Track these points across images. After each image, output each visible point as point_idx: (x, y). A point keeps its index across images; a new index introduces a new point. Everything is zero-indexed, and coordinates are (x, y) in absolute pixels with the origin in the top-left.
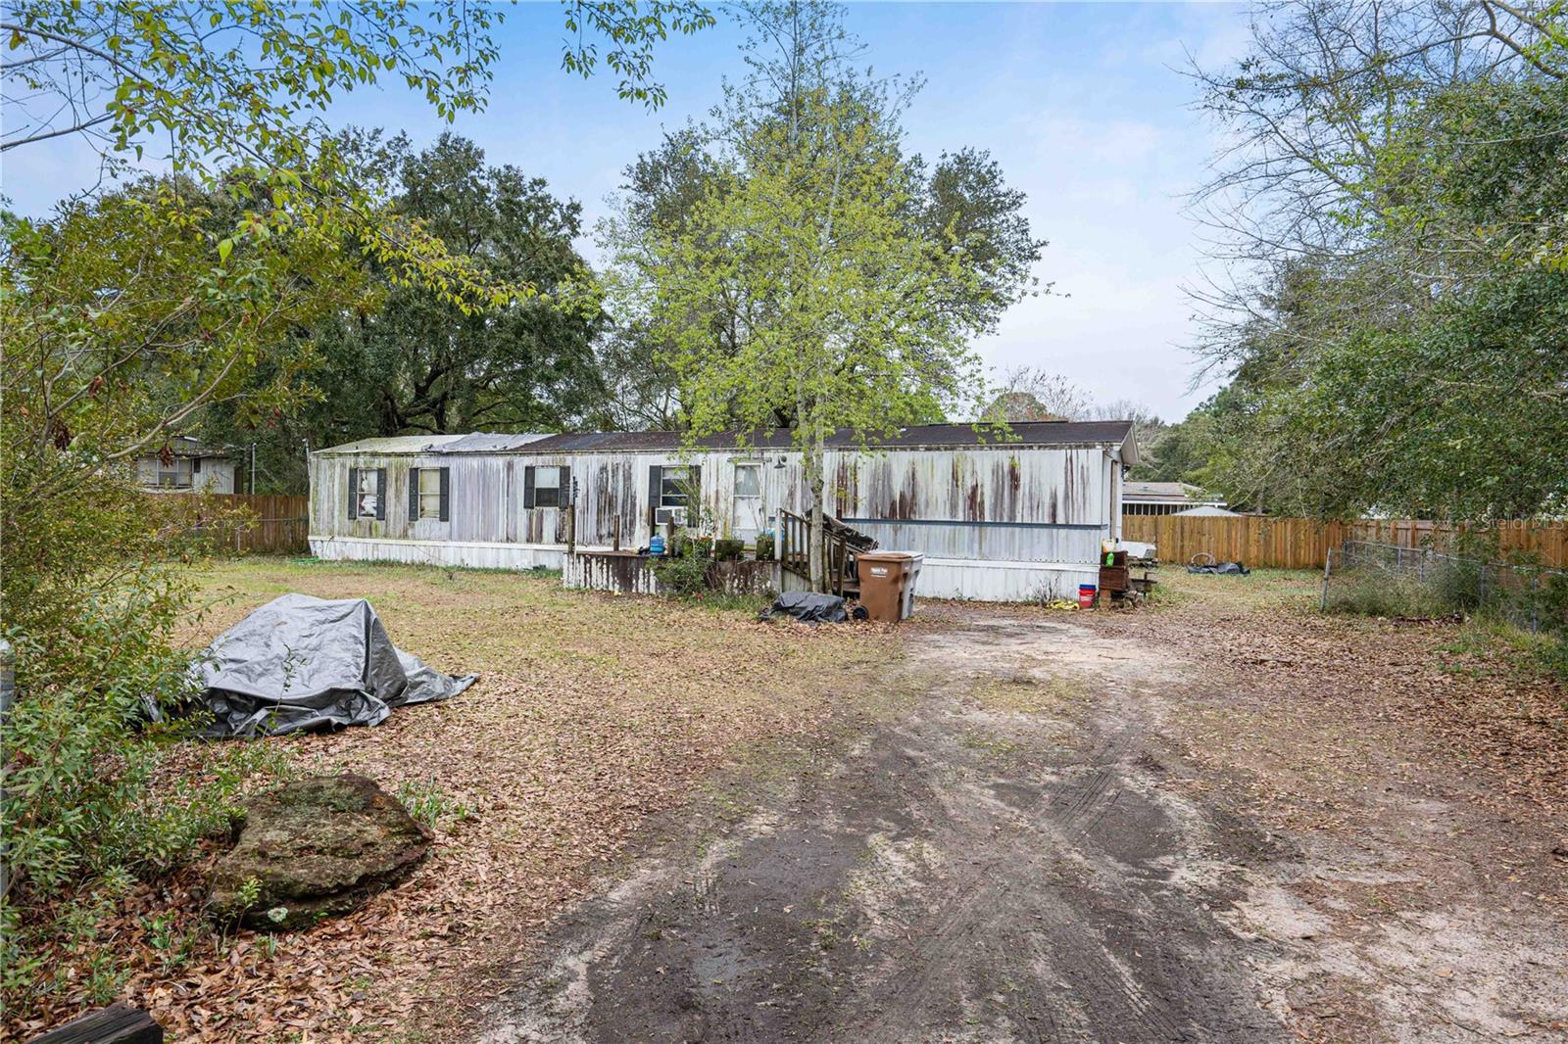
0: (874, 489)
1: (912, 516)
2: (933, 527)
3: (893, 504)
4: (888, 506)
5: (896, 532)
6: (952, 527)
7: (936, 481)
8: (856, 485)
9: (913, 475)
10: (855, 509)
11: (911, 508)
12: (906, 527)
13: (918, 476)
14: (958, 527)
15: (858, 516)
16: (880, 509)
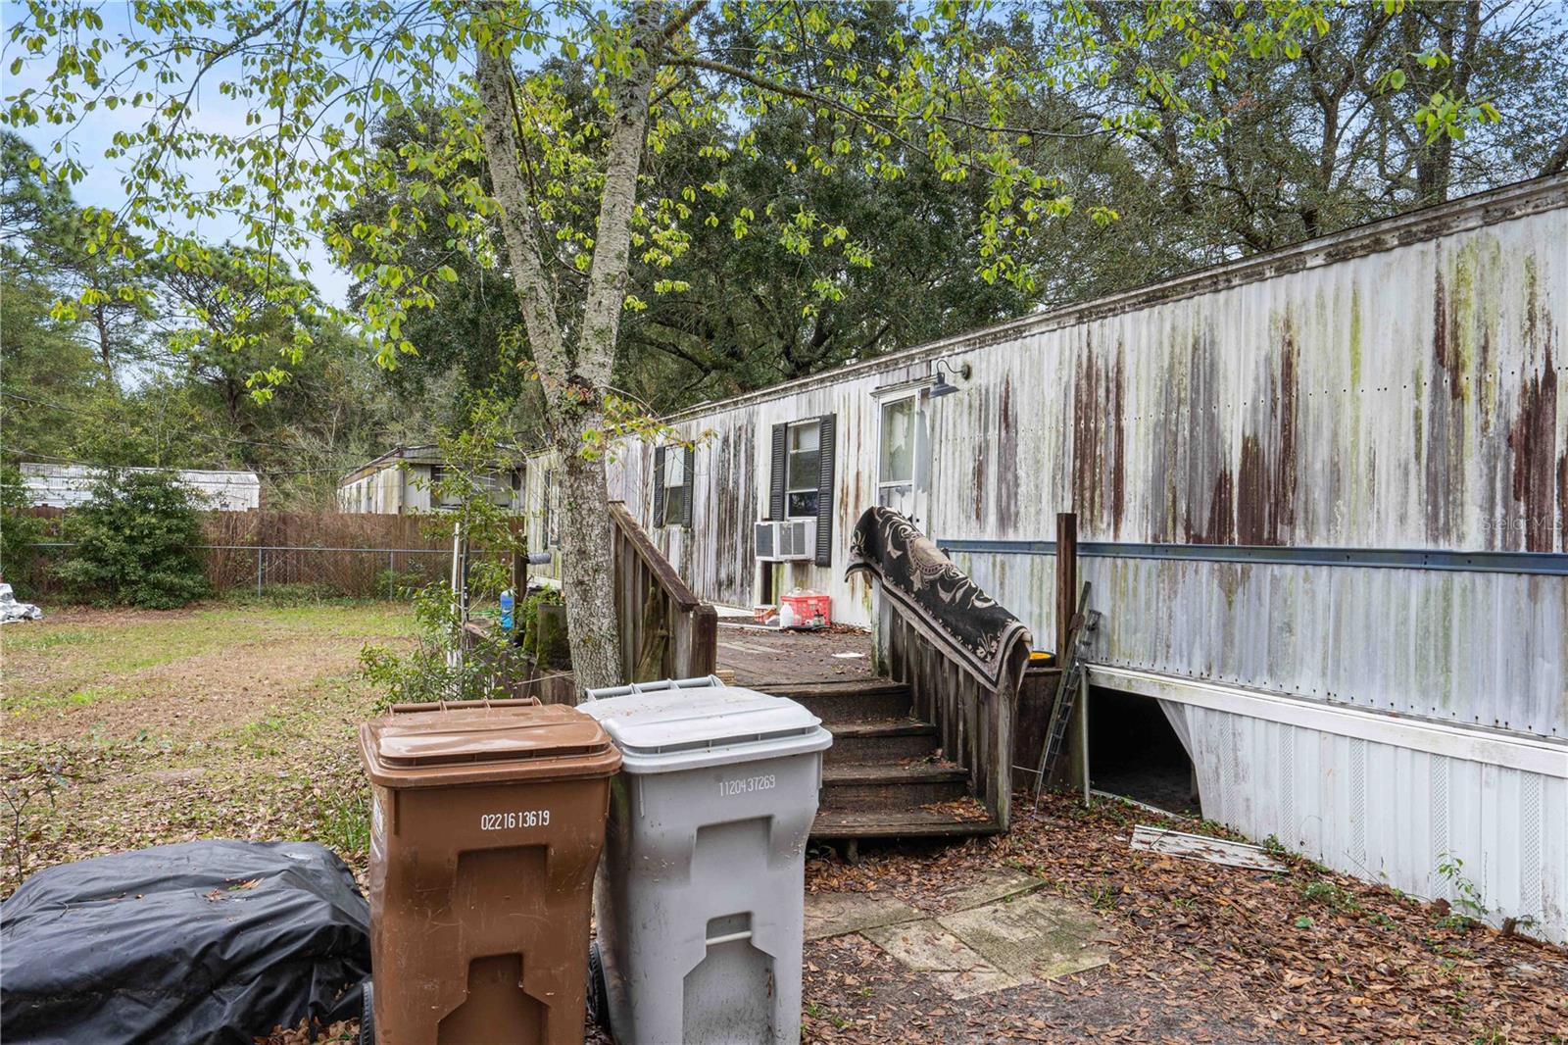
0: (1165, 431)
1: (1283, 531)
2: (1359, 577)
3: (1222, 483)
4: (1208, 497)
5: (1229, 592)
6: (1436, 579)
7: (1366, 384)
8: (1119, 430)
9: (1288, 366)
10: (1118, 510)
11: (1280, 503)
12: (1264, 574)
13: (1307, 369)
14: (1461, 580)
15: (1124, 539)
16: (1182, 506)
